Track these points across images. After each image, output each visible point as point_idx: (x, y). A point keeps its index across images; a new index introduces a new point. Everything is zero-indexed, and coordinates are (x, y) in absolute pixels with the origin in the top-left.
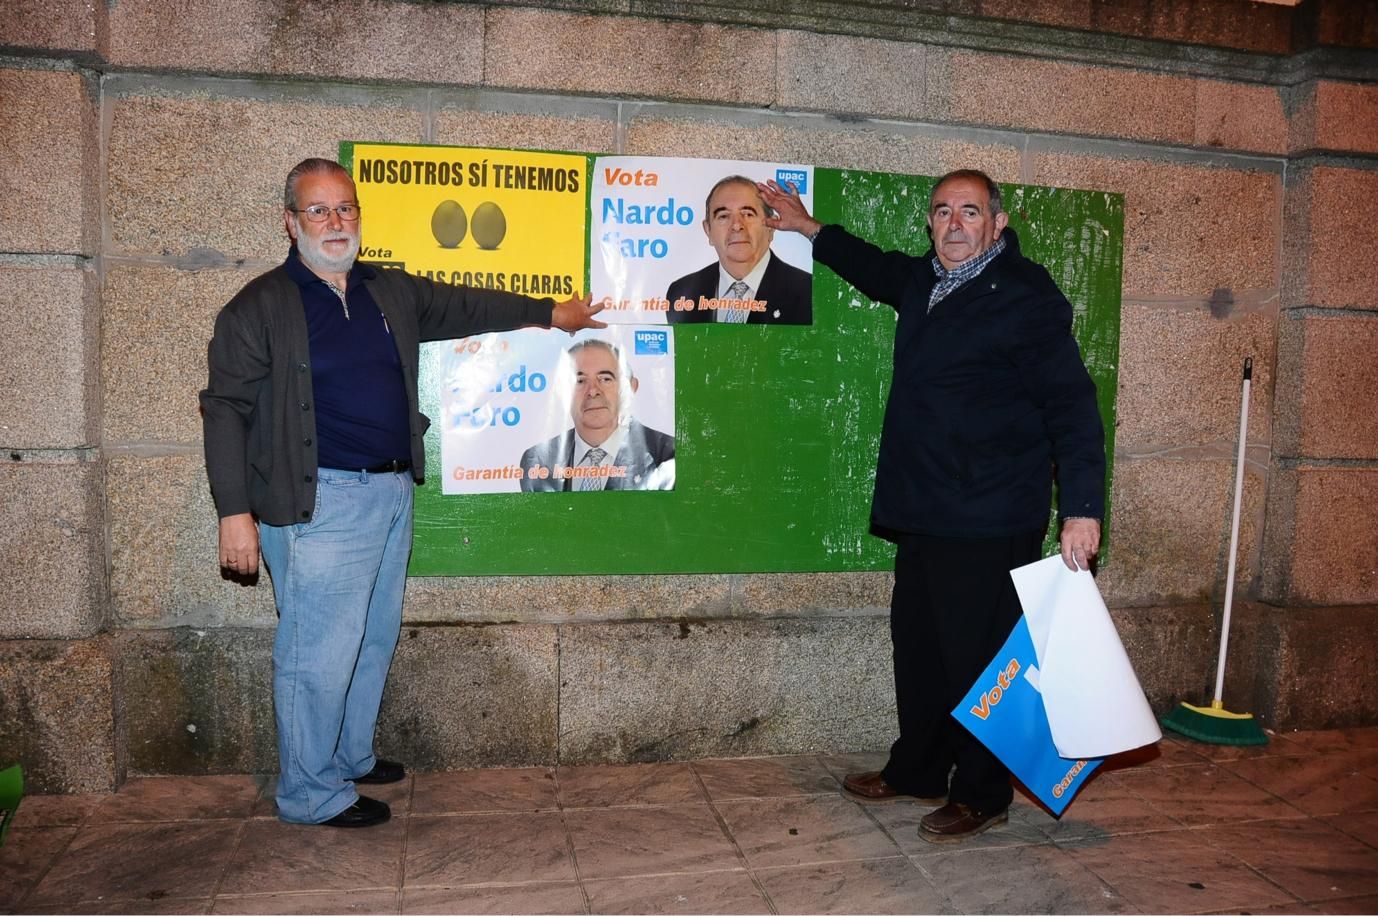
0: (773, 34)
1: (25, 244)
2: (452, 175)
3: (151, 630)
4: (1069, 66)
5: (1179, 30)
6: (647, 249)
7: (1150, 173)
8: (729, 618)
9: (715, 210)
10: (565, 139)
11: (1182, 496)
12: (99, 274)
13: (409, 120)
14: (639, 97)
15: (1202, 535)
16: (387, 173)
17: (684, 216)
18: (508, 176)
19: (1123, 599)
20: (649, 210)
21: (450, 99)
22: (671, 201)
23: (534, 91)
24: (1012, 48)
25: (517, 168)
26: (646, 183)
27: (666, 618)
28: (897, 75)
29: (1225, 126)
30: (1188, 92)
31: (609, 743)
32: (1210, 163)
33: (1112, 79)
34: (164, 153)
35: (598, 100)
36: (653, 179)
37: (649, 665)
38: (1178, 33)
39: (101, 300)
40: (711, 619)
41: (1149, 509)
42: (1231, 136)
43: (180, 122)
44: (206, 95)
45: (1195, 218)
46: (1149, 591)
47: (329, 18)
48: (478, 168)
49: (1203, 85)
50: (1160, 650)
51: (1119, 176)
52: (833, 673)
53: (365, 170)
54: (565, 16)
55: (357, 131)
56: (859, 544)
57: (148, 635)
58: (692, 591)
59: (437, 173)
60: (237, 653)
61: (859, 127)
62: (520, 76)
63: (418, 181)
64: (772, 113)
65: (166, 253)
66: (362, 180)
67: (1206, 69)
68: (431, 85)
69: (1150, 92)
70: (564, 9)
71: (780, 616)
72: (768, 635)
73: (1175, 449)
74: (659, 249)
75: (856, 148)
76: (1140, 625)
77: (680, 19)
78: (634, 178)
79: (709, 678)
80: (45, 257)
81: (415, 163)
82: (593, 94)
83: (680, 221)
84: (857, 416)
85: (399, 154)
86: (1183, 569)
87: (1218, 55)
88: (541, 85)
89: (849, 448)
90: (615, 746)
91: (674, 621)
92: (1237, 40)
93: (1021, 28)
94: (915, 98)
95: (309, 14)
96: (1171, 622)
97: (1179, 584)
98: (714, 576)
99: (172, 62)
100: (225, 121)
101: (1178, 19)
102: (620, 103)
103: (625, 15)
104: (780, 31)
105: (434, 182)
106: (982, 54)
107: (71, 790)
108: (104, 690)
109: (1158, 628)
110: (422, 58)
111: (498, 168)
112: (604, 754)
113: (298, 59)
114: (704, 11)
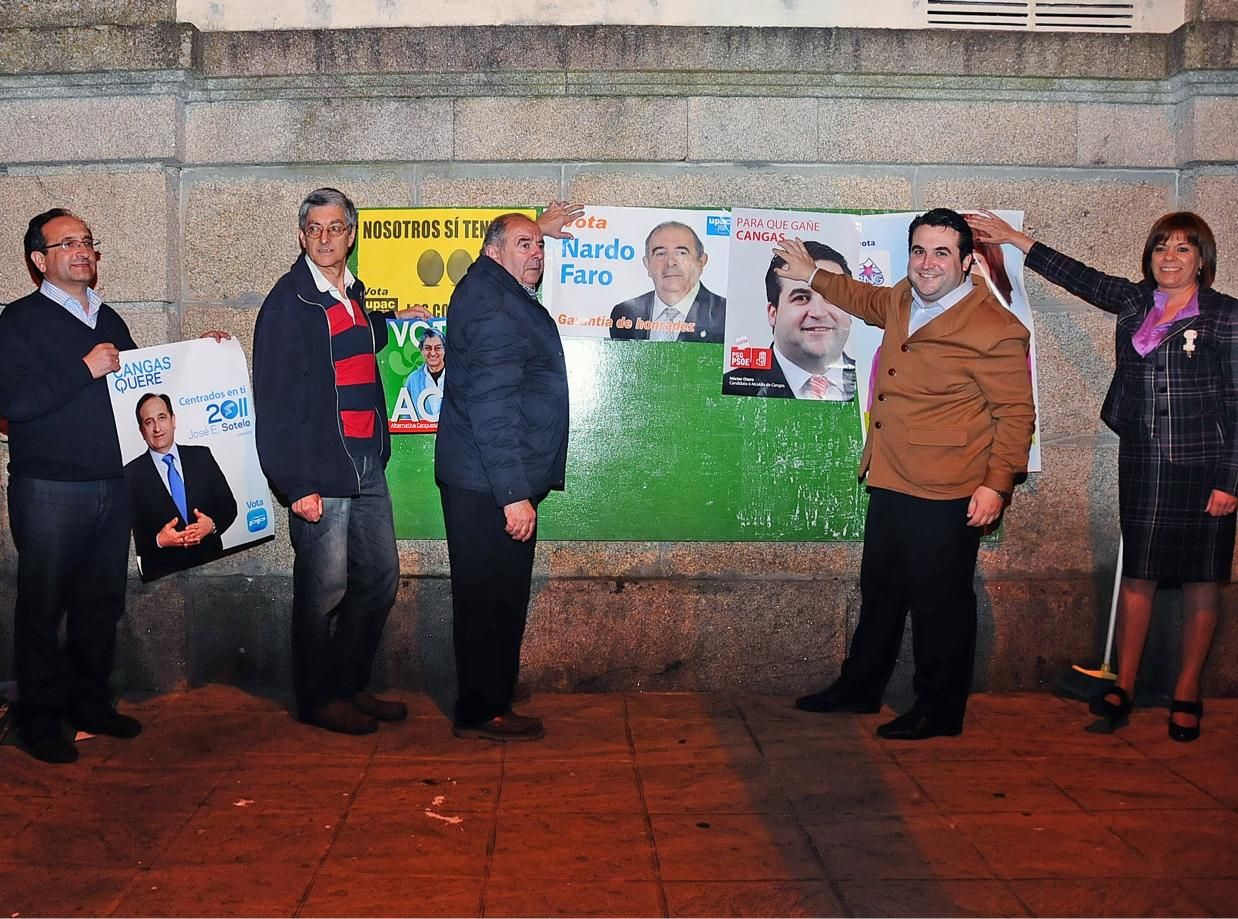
0: (685, 102)
1: (129, 295)
2: (432, 230)
3: (214, 576)
4: (950, 105)
5: (1051, 67)
6: (596, 277)
7: (1038, 192)
8: (658, 578)
9: (653, 249)
10: (520, 196)
11: (1078, 481)
12: (179, 314)
13: (400, 189)
14: (577, 160)
15: (1100, 515)
16: (383, 231)
17: (627, 253)
18: (475, 229)
19: (1020, 573)
20: (598, 248)
21: (431, 171)
22: (617, 241)
23: (492, 161)
24: (895, 96)
25: (482, 222)
26: (597, 226)
27: (607, 577)
28: (792, 126)
29: (1108, 146)
30: (1069, 118)
31: (558, 675)
32: (1098, 179)
33: (993, 113)
34: (224, 224)
35: (545, 164)
36: (603, 224)
37: (589, 614)
38: (1051, 70)
39: (180, 333)
40: (643, 579)
41: (1046, 492)
42: (1114, 154)
43: (235, 200)
44: (252, 179)
45: (1084, 229)
46: (1047, 565)
47: (337, 117)
48: (451, 224)
49: (1085, 111)
50: (1053, 617)
51: (1007, 196)
52: (744, 626)
53: (367, 229)
54: (515, 102)
55: (361, 199)
56: (769, 519)
57: (211, 579)
58: (629, 556)
59: (420, 229)
60: (275, 595)
61: (764, 170)
62: (482, 151)
63: (406, 236)
64: (688, 165)
65: (225, 297)
66: (365, 237)
67: (1085, 97)
68: (414, 162)
69: (1031, 121)
70: (514, 96)
71: (702, 578)
72: (689, 593)
73: (1070, 437)
74: (605, 278)
75: (761, 190)
76: (1034, 595)
77: (607, 96)
78: (588, 223)
79: (639, 626)
80: (142, 304)
81: (404, 222)
82: (539, 161)
83: (624, 257)
84: (765, 411)
85: (392, 216)
86: (1082, 546)
87: (1095, 84)
88: (498, 157)
89: (757, 438)
90: (562, 678)
91: (612, 579)
92: (1110, 70)
93: (901, 78)
94: (808, 144)
95: (323, 116)
96: (1065, 593)
97: (1078, 560)
98: (646, 543)
99: (228, 158)
100: (267, 197)
101: (1050, 56)
102: (563, 165)
103: (561, 96)
104: (690, 98)
105: (418, 236)
106: (869, 102)
107: (157, 689)
108: (180, 617)
109: (1051, 598)
110: (407, 142)
111: (466, 223)
112: (554, 684)
113: (316, 149)
114: (625, 89)
